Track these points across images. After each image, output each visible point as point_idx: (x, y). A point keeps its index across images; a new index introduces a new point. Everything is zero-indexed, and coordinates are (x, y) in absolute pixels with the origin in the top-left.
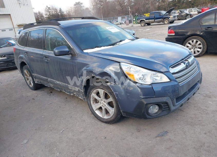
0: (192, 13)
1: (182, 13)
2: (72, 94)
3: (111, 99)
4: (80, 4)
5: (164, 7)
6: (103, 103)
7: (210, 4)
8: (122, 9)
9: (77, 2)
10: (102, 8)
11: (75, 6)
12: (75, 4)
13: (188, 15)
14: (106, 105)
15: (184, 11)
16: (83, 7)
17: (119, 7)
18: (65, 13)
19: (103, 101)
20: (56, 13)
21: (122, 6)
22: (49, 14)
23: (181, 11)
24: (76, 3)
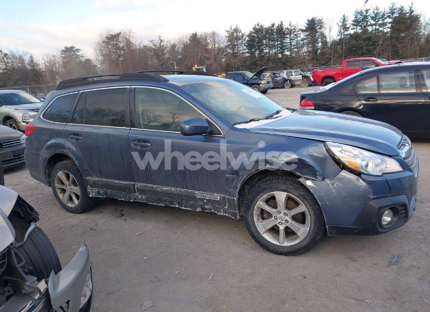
0: (293, 78)
1: (277, 77)
2: (199, 209)
3: (302, 208)
4: (74, 51)
5: (236, 66)
6: (282, 218)
7: (311, 65)
8: (162, 65)
9: (69, 46)
10: (122, 61)
11: (62, 54)
12: (62, 51)
13: (287, 80)
14: (289, 220)
15: (279, 74)
16: (82, 56)
17: (155, 61)
18: (42, 66)
19: (282, 215)
20: (20, 65)
21: (162, 60)
22: (4, 67)
23: (274, 74)
24: (66, 48)
